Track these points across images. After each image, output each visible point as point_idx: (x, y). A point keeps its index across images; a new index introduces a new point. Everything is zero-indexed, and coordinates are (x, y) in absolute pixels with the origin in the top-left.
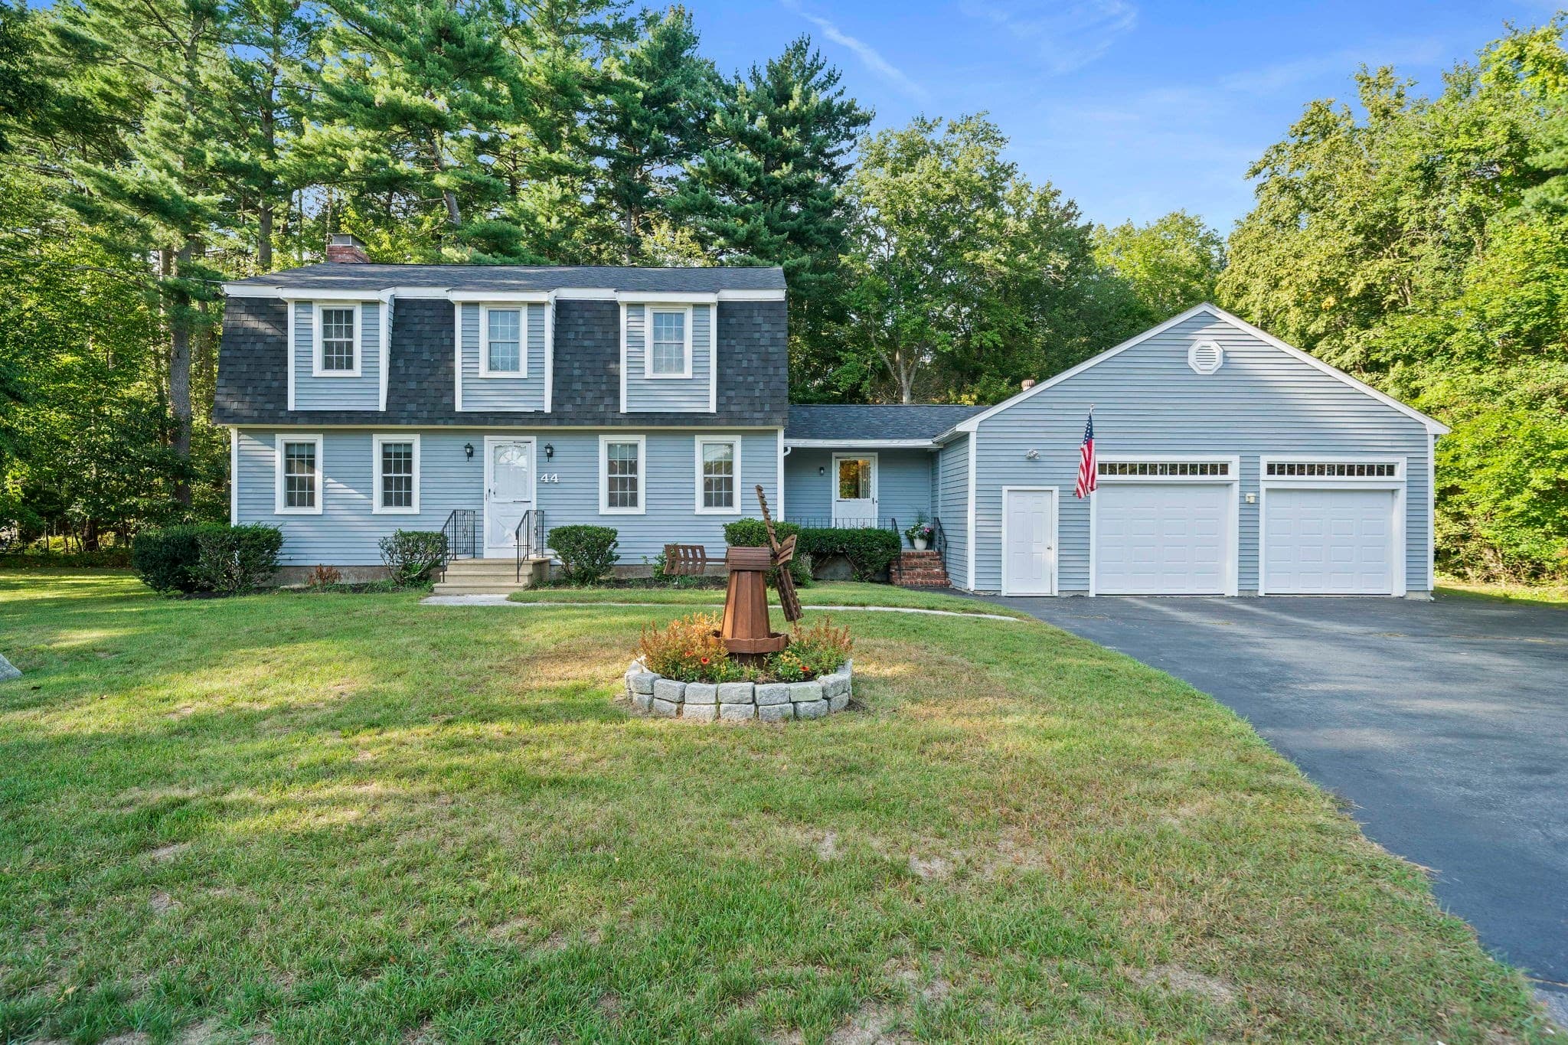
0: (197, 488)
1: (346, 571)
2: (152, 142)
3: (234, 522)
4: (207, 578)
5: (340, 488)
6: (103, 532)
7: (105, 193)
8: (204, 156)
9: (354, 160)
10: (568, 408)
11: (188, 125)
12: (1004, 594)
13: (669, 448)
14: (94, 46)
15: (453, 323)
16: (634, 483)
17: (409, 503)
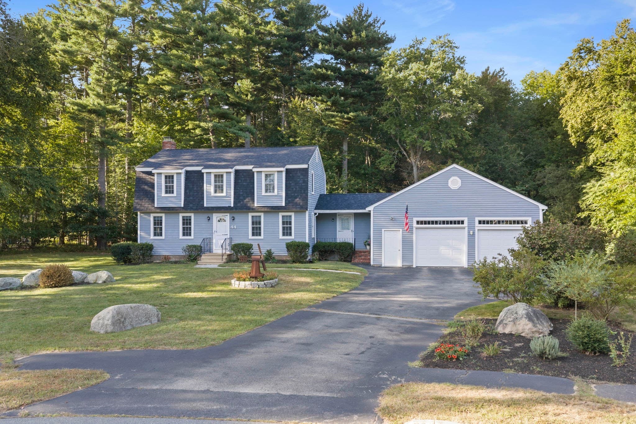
2: (93, 84)
3: (139, 242)
4: (134, 260)
5: (170, 231)
7: (79, 110)
8: (111, 88)
10: (239, 205)
11: (105, 76)
12: (383, 266)
13: (271, 216)
15: (203, 179)
16: (260, 228)
17: (190, 235)
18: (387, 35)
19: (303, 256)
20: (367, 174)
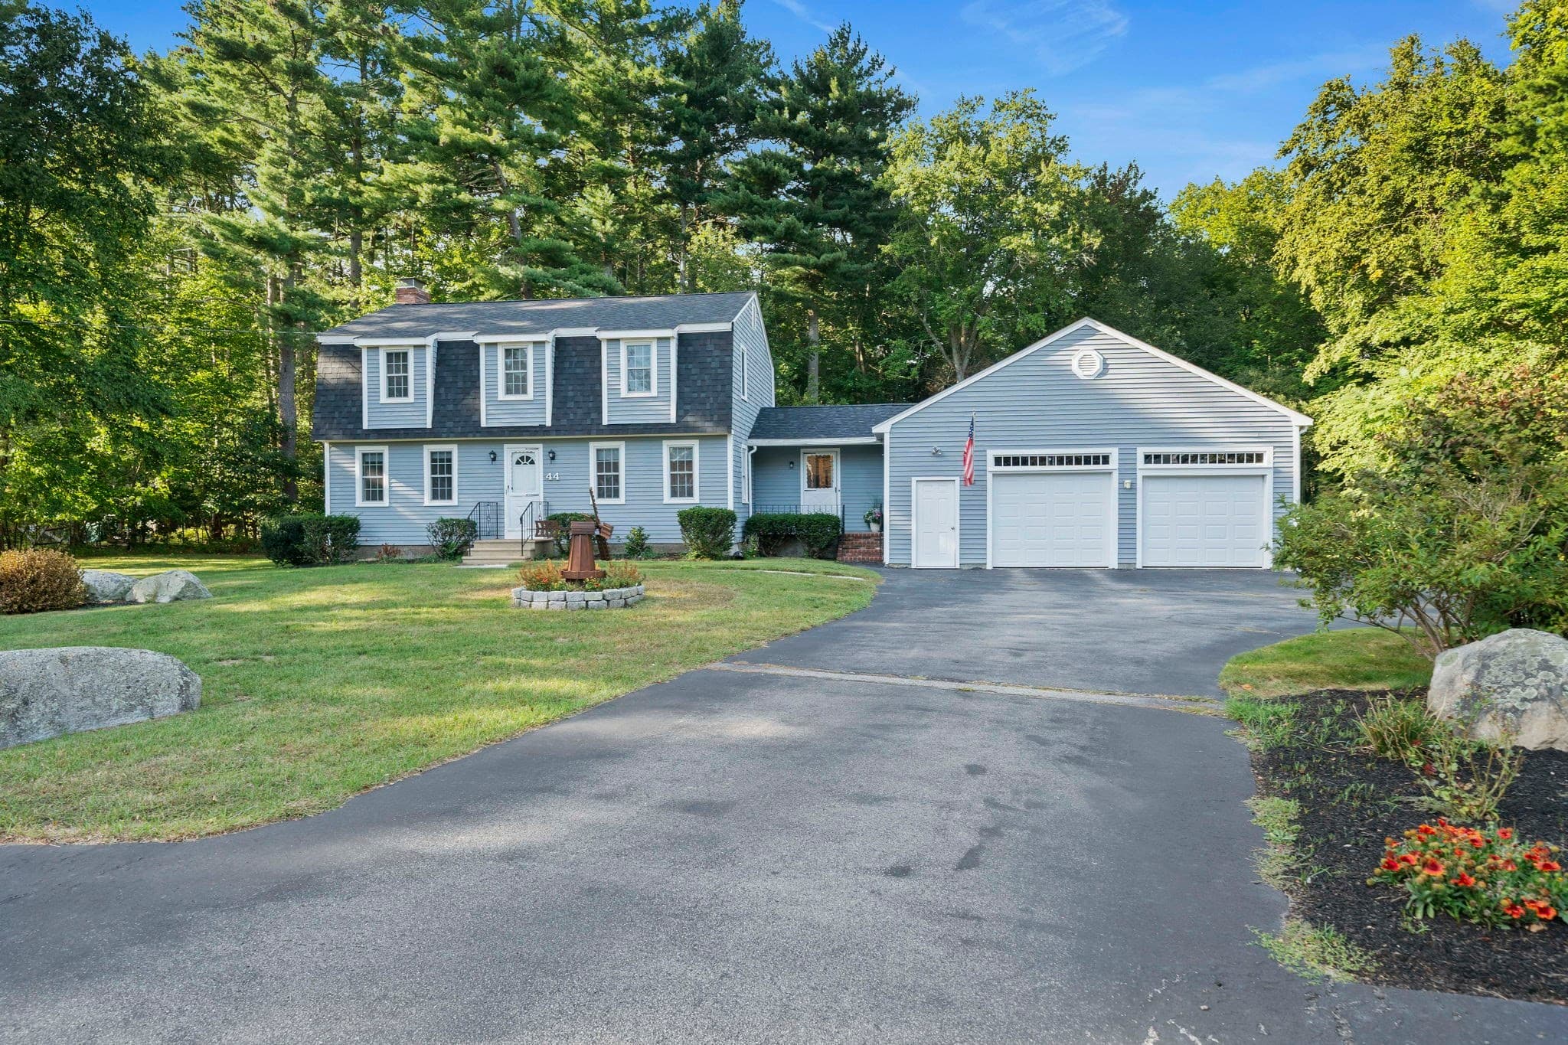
0: (302, 484)
1: (406, 549)
2: (261, 186)
3: (327, 513)
4: (310, 554)
5: (400, 487)
6: (226, 525)
7: (226, 238)
8: (303, 195)
9: (425, 192)
10: (564, 422)
11: (290, 169)
12: (913, 567)
13: (642, 450)
14: (217, 111)
15: (478, 359)
16: (616, 479)
17: (450, 497)
18: (900, 94)
19: (720, 544)
20: (860, 390)
